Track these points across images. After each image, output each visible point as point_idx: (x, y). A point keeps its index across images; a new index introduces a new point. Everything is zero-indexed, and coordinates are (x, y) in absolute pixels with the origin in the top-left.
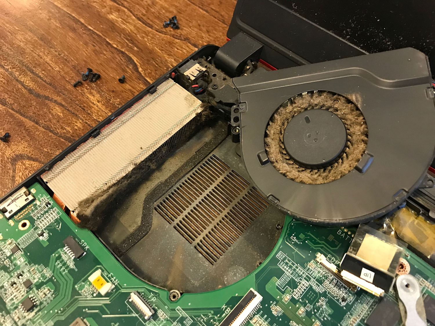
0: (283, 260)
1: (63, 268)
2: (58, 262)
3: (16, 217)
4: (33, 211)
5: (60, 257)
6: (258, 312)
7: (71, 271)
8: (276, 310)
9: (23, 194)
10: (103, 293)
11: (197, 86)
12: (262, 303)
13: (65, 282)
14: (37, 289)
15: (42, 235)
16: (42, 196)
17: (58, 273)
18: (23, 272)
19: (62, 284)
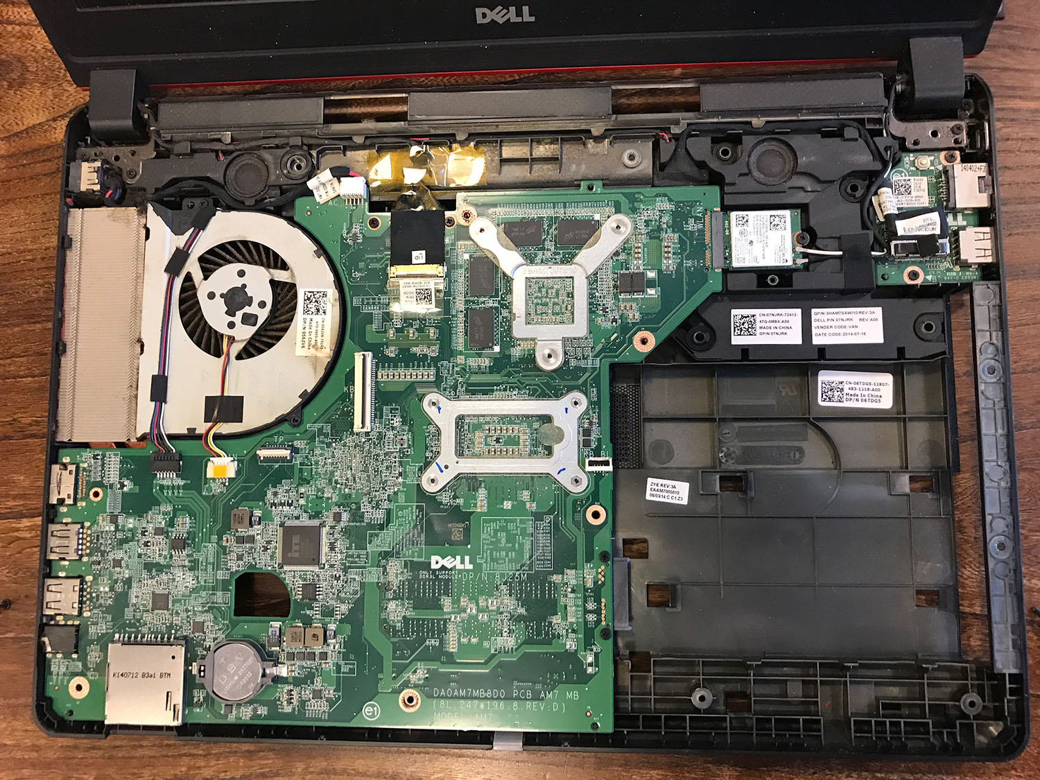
0: (363, 304)
1: (176, 492)
2: (165, 491)
3: (79, 496)
4: (89, 476)
5: (162, 487)
6: (377, 367)
7: (185, 487)
8: (391, 352)
9: (60, 472)
10: (233, 475)
11: (110, 192)
12: (374, 357)
13: (191, 500)
14: (173, 527)
15: (123, 486)
16: (81, 456)
17: (175, 499)
18: (143, 528)
19: (190, 504)
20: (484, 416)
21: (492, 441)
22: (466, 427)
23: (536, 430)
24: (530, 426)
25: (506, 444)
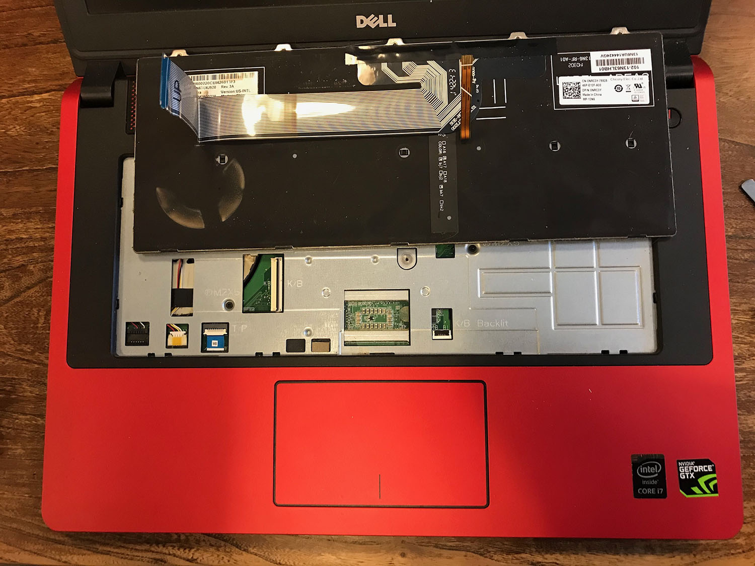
20: (361, 301)
21: (367, 319)
22: (349, 309)
23: (398, 311)
24: (394, 308)
25: (377, 321)
